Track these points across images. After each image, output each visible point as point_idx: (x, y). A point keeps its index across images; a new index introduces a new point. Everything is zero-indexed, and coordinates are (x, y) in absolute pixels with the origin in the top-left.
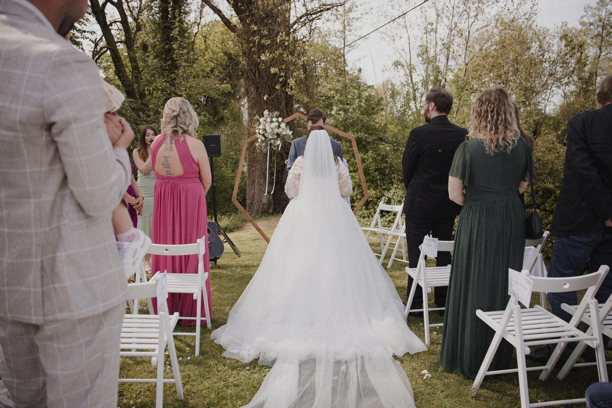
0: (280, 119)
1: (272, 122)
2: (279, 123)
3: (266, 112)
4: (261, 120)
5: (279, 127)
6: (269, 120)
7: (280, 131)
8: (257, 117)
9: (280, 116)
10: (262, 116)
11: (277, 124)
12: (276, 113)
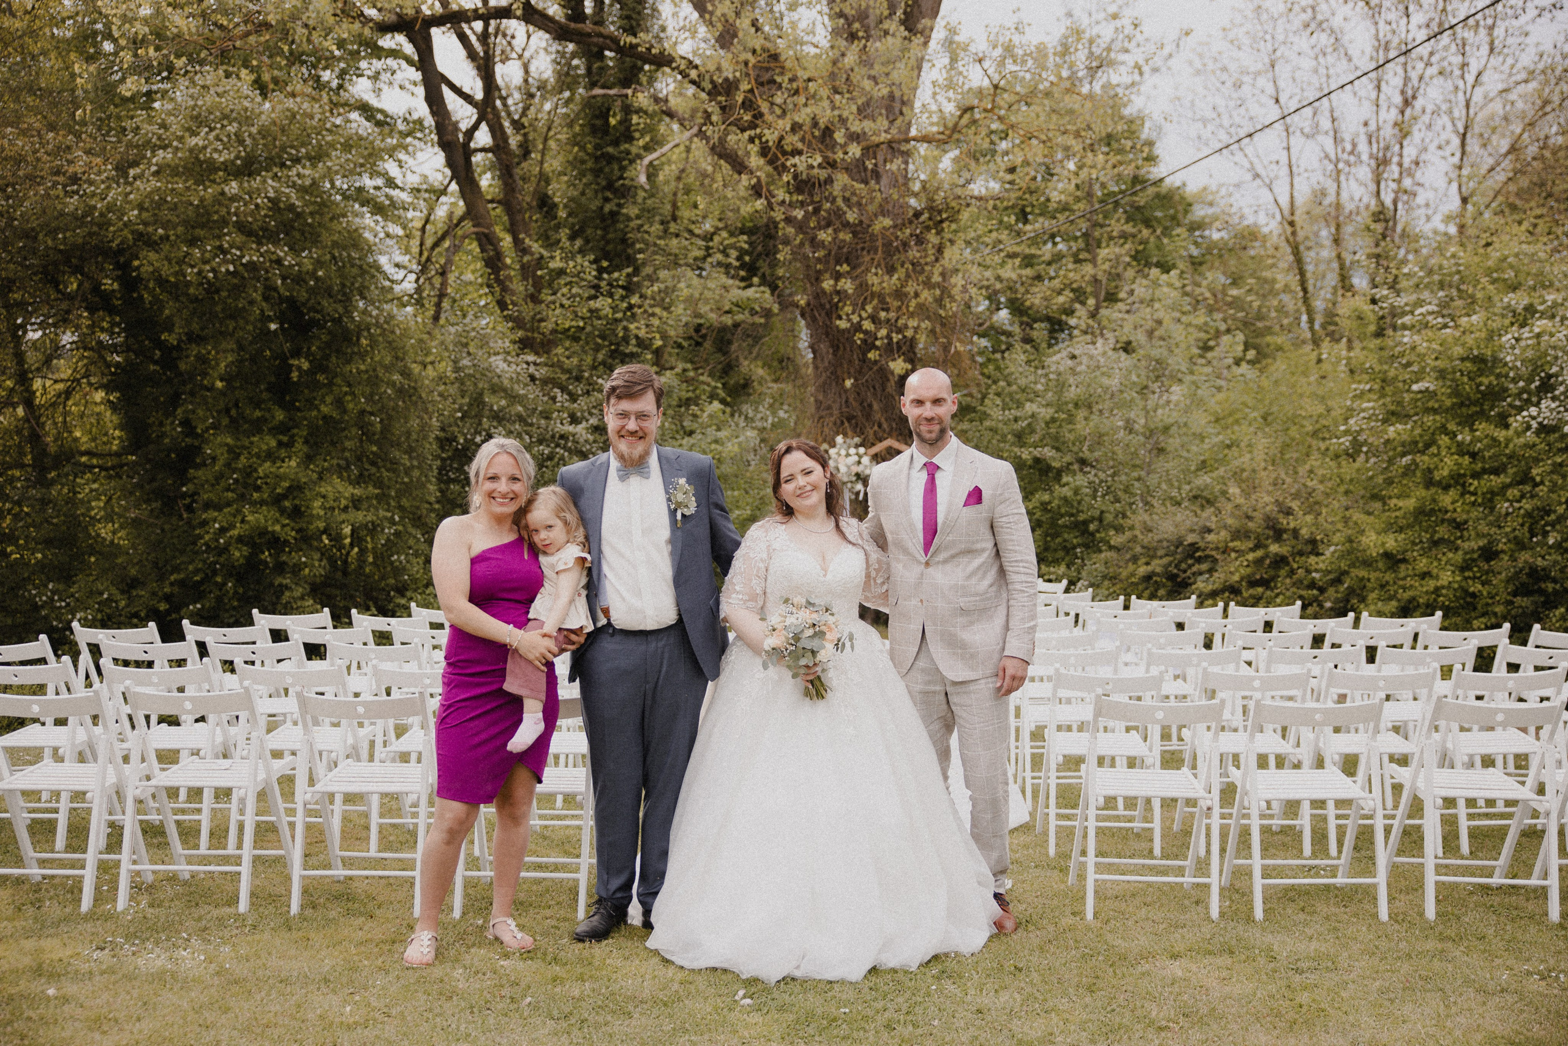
0: (862, 450)
1: (848, 455)
2: (860, 457)
3: (839, 439)
4: (832, 452)
5: (859, 463)
6: (843, 452)
7: (860, 469)
8: (825, 446)
9: (862, 445)
10: (833, 445)
11: (856, 458)
12: (857, 440)
